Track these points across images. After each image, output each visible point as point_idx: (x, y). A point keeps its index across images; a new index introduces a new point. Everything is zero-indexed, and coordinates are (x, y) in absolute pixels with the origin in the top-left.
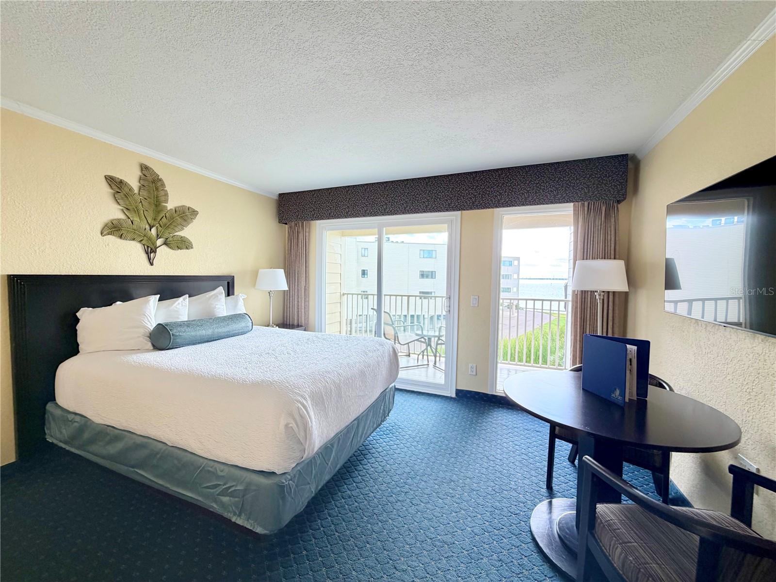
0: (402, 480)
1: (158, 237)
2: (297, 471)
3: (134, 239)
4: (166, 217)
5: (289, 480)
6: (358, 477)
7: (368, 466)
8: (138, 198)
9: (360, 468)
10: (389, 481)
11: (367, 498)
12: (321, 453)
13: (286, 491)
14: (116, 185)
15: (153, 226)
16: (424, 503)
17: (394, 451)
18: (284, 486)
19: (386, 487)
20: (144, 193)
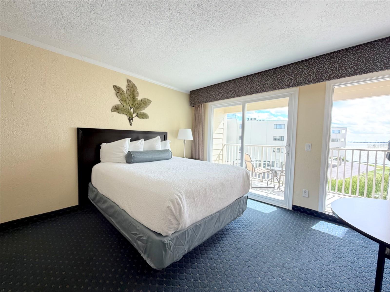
0: (247, 257)
1: (134, 113)
2: (175, 236)
3: (124, 114)
4: (137, 103)
5: (169, 241)
6: (219, 247)
7: (226, 242)
8: (126, 95)
9: (221, 242)
10: (238, 256)
11: (222, 263)
12: (192, 228)
13: (167, 247)
14: (117, 89)
15: (132, 108)
16: (261, 278)
17: (245, 236)
18: (166, 244)
19: (235, 259)
20: (129, 93)
